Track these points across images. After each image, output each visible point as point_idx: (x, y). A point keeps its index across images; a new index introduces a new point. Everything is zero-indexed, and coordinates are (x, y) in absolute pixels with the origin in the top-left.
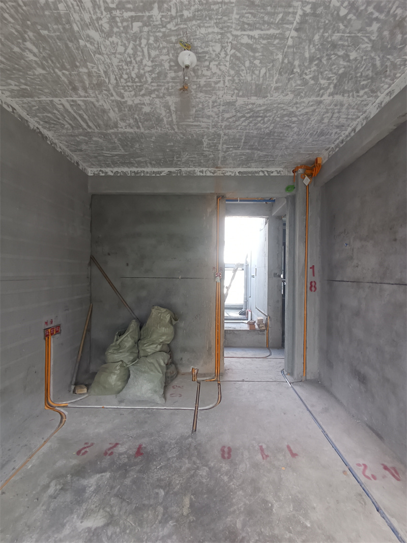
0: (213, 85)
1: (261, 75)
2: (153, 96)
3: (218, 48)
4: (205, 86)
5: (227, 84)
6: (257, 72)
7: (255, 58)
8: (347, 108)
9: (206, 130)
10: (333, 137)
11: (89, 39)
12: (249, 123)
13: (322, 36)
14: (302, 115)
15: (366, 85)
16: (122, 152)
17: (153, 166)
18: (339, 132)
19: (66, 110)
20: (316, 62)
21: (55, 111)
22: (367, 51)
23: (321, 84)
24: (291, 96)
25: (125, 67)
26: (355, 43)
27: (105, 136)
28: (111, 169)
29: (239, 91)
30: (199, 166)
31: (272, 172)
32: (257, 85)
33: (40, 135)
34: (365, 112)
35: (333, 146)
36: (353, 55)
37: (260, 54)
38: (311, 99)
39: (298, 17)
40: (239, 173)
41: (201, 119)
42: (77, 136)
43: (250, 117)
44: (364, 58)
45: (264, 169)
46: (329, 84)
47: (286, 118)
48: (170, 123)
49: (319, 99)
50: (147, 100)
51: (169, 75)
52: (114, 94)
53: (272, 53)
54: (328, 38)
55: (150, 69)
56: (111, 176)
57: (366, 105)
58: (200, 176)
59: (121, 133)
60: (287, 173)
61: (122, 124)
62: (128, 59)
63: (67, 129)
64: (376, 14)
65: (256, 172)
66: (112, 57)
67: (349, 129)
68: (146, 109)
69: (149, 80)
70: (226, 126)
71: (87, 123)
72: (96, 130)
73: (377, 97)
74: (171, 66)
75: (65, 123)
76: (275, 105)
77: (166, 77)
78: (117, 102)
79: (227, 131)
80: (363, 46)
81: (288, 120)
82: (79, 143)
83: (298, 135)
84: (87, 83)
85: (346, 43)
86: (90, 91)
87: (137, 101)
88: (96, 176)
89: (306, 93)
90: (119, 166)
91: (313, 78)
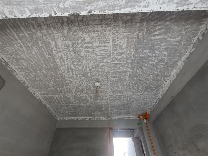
0: (106, 91)
1: (121, 88)
2: (86, 94)
3: (107, 82)
4: (103, 91)
5: (110, 90)
6: (119, 87)
7: (118, 84)
8: (151, 96)
9: (104, 103)
10: (150, 105)
11: (70, 81)
12: (119, 101)
13: (137, 78)
14: (136, 98)
15: (155, 89)
16: (73, 111)
17: (84, 116)
18: (151, 103)
19: (57, 98)
20: (137, 84)
21: (53, 99)
22: (151, 81)
23: (140, 90)
24: (131, 93)
25: (78, 87)
26: (147, 80)
27: (68, 106)
28: (67, 118)
29: (114, 92)
30: (102, 116)
31: (130, 118)
32: (120, 90)
33: (45, 106)
34: (158, 97)
35: (151, 107)
36: (147, 82)
38: (138, 94)
39: (128, 75)
40: (117, 118)
41: (102, 100)
42: (58, 106)
43: (119, 99)
44: (151, 83)
45: (127, 117)
46: (143, 89)
47: (131, 99)
48: (91, 102)
49: (140, 93)
50: (84, 95)
51: (92, 89)
52: (74, 94)
53: (123, 82)
55: (86, 87)
56: (67, 120)
57: (157, 95)
58: (102, 120)
59: (74, 105)
60: (136, 118)
61: (75, 102)
62: (80, 85)
63: (55, 104)
64: (150, 73)
65: (124, 118)
66: (75, 85)
67: (154, 102)
68: (84, 98)
69: (86, 90)
70: (111, 102)
71: (63, 102)
72: (65, 104)
73: (160, 92)
74: (92, 86)
75: (55, 102)
76: (127, 96)
77: (91, 89)
78: (74, 96)
79: (111, 104)
82: (58, 109)
83: (137, 104)
84: (66, 91)
85: (144, 80)
86: (66, 93)
87: (81, 95)
88: (61, 121)
89: (136, 92)
90: (71, 117)
91: (137, 88)
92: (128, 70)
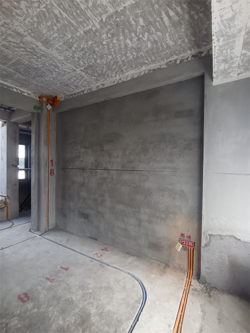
1: (53, 36)
6: (52, 33)
7: (55, 25)
8: (84, 81)
10: (71, 89)
13: (92, 44)
14: (62, 70)
15: (96, 76)
18: (75, 89)
20: (84, 52)
22: (103, 63)
23: (80, 63)
24: (62, 58)
26: (102, 57)
32: (47, 39)
34: (90, 86)
35: (68, 94)
36: (98, 61)
37: (60, 26)
38: (71, 66)
39: (88, 28)
44: (101, 65)
46: (83, 66)
49: (75, 68)
53: (66, 31)
54: (94, 47)
57: (92, 84)
60: (34, 97)
65: (10, 87)
67: (80, 90)
73: (97, 83)
76: (51, 57)
80: (104, 61)
81: (53, 68)
83: (54, 79)
85: (99, 55)
89: (71, 62)
91: (78, 58)
92: (95, 20)
